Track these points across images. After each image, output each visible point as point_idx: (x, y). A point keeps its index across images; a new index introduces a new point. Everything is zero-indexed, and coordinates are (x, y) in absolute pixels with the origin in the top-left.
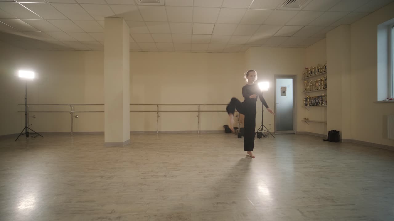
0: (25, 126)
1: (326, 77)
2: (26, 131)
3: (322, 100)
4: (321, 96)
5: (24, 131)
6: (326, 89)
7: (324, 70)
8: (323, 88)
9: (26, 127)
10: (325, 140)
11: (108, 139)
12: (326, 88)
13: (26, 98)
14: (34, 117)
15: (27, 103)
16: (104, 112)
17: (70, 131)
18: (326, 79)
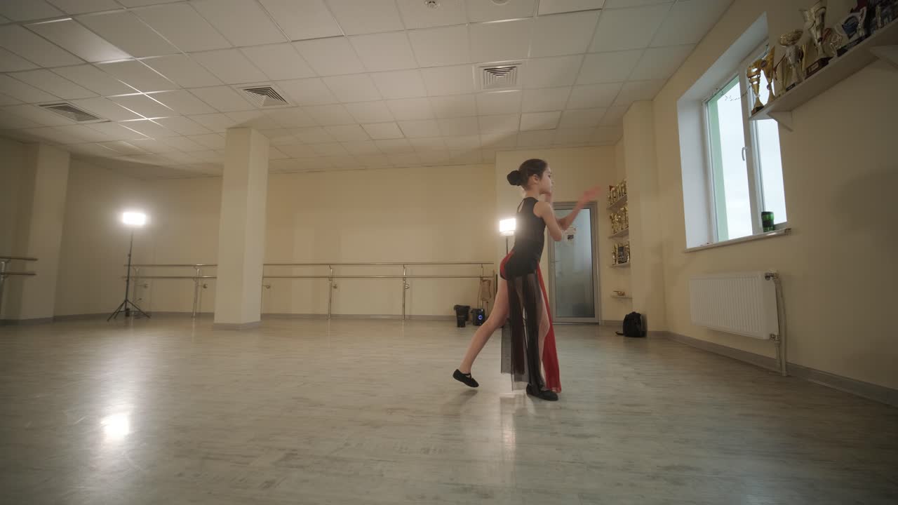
0: (124, 298)
2: (126, 306)
5: (123, 309)
9: (126, 301)
11: (218, 319)
13: (130, 255)
14: (145, 286)
15: (131, 264)
16: (216, 278)
17: (191, 311)
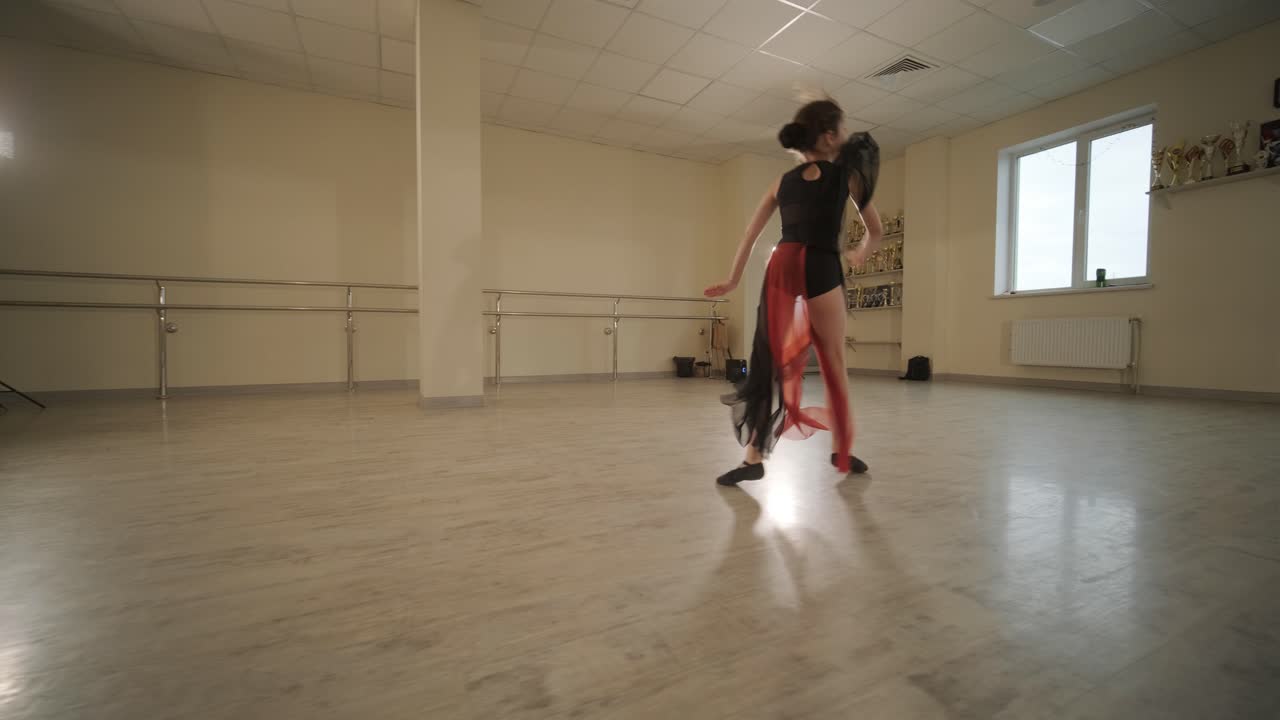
1: (902, 244)
3: (889, 295)
4: (888, 287)
6: (902, 272)
7: (895, 228)
8: (895, 268)
10: (901, 379)
12: (901, 267)
18: (900, 249)
